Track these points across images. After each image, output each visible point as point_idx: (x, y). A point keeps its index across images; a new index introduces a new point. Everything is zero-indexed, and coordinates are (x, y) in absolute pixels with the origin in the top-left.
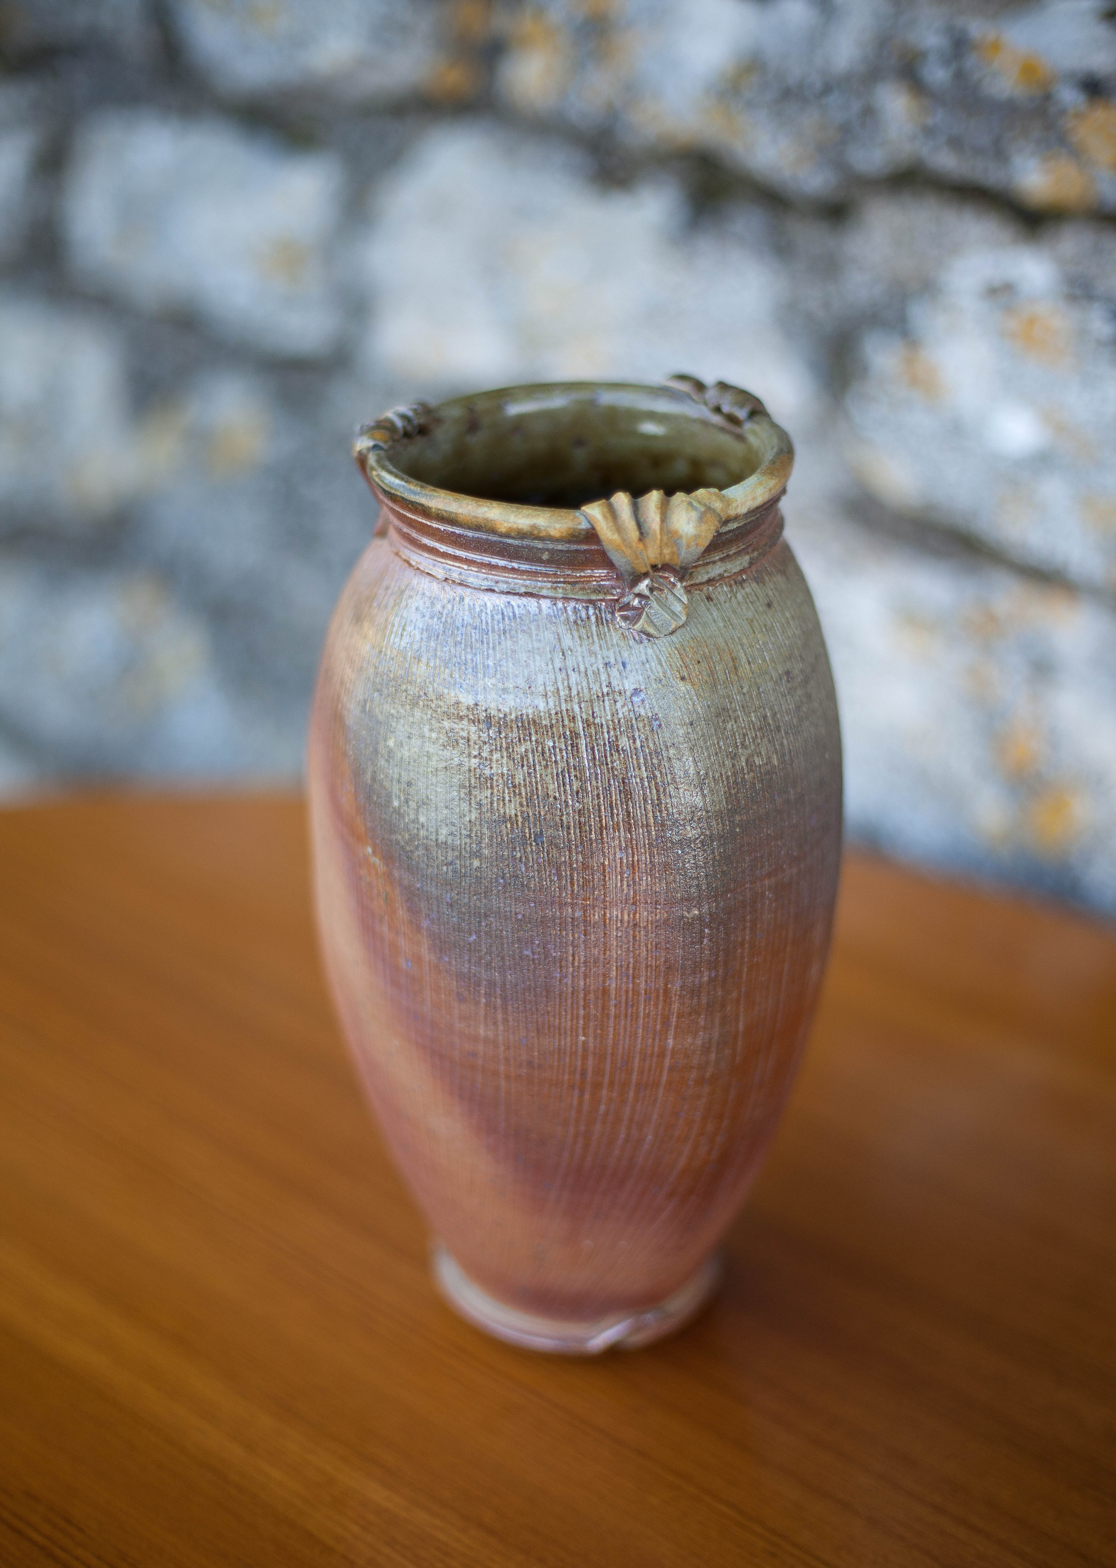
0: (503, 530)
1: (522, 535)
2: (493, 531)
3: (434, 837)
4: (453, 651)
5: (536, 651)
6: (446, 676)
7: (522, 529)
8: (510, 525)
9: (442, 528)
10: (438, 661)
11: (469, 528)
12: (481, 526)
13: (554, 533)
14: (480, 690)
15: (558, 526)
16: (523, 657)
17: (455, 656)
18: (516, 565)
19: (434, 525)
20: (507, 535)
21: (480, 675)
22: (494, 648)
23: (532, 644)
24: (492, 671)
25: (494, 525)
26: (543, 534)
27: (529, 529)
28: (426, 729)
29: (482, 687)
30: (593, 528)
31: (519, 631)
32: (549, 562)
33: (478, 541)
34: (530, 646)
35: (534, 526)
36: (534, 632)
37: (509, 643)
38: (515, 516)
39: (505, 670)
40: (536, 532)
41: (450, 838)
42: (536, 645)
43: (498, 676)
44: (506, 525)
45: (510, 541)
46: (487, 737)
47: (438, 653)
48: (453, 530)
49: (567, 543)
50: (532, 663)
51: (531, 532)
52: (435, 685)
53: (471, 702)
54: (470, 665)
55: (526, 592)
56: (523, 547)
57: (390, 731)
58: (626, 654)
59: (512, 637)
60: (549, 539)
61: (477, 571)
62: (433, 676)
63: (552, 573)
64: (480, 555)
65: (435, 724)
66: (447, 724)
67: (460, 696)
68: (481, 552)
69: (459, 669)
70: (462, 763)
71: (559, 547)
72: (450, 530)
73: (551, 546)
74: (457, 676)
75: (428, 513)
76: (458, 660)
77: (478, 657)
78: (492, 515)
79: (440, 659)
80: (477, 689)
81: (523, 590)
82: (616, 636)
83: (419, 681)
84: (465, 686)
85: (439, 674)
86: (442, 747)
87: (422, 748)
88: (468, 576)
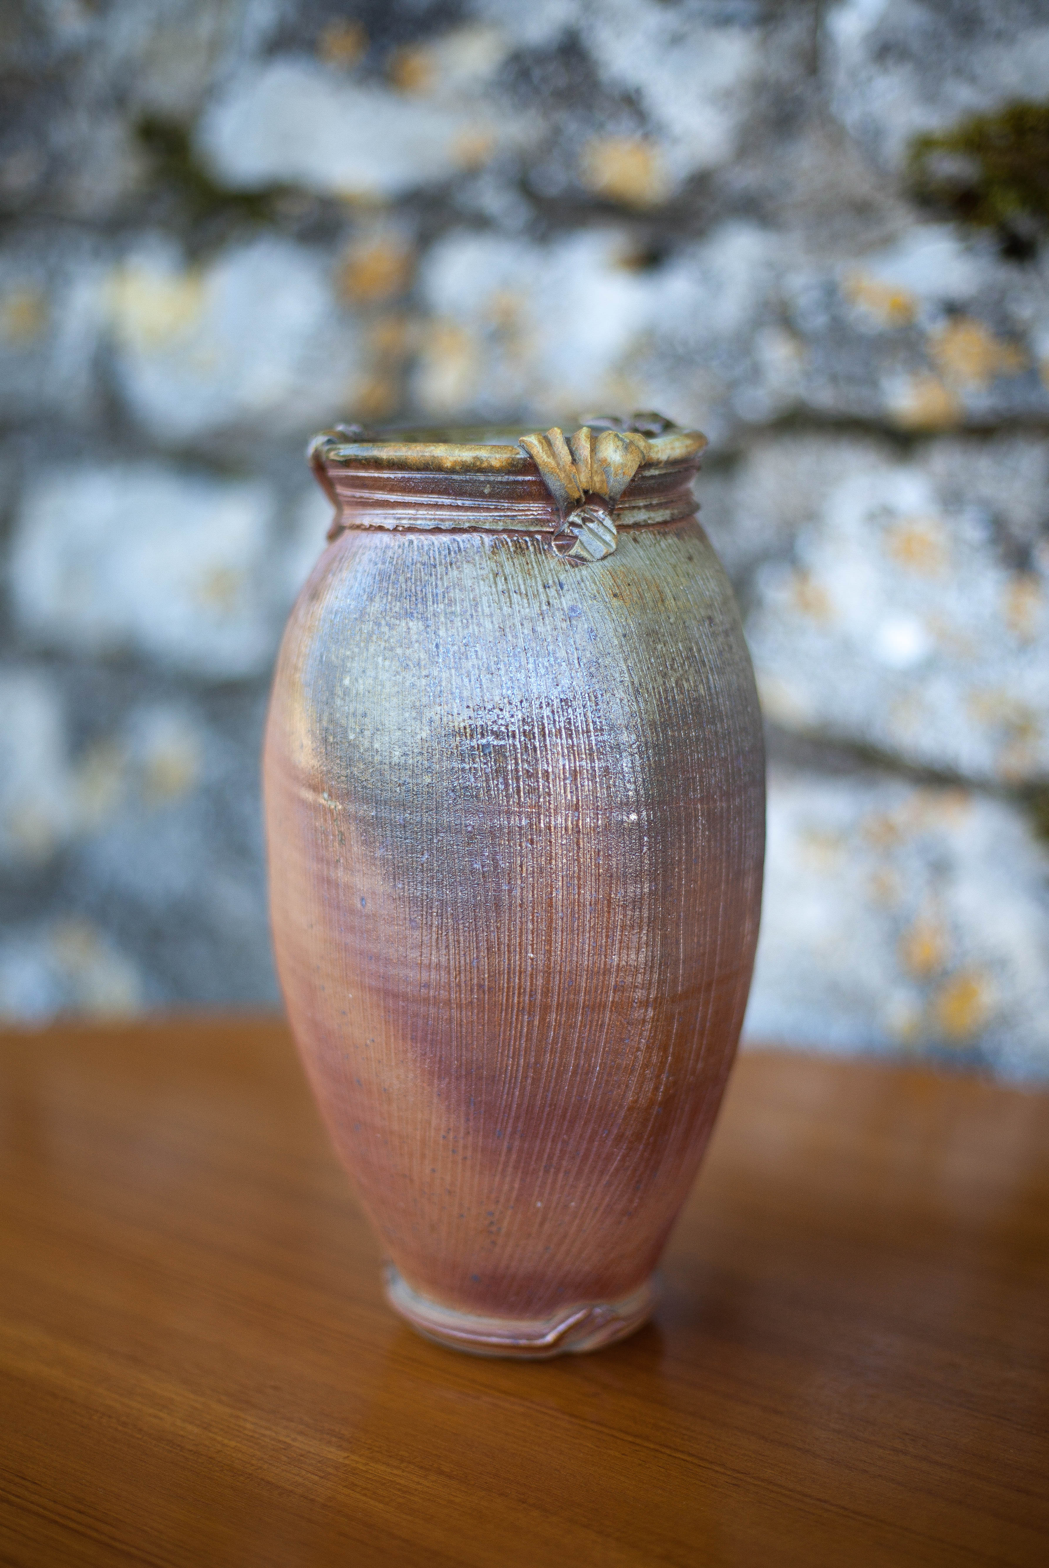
0: (448, 464)
1: (467, 468)
2: (440, 469)
3: (387, 761)
4: (404, 586)
5: (480, 578)
6: (397, 609)
7: (466, 461)
8: (455, 459)
9: (392, 477)
10: (390, 597)
11: (418, 469)
12: (429, 466)
13: (496, 463)
14: (429, 616)
15: (498, 456)
16: (469, 583)
17: (406, 591)
18: (460, 503)
19: (385, 475)
20: (452, 471)
21: (430, 603)
22: (441, 579)
23: (477, 572)
24: (440, 598)
25: (440, 461)
26: (485, 465)
27: (472, 460)
28: (380, 659)
29: (431, 614)
30: (531, 457)
31: (464, 562)
32: (491, 496)
33: (427, 481)
34: (475, 573)
35: (476, 458)
36: (478, 562)
37: (456, 572)
38: (460, 450)
39: (452, 595)
40: (478, 463)
41: (404, 758)
42: (480, 572)
43: (446, 601)
44: (451, 459)
45: (455, 477)
46: (436, 657)
47: (390, 591)
48: (403, 475)
49: (506, 474)
50: (476, 588)
51: (474, 464)
52: (388, 618)
53: (422, 627)
54: (420, 596)
55: (470, 527)
56: (467, 481)
57: (345, 671)
58: (562, 577)
59: (458, 568)
60: (491, 470)
61: (425, 512)
62: (385, 611)
63: (493, 507)
64: (427, 497)
65: (388, 654)
66: (399, 651)
67: (411, 624)
68: (428, 493)
69: (410, 601)
70: (413, 685)
71: (499, 479)
72: (400, 476)
73: (492, 478)
74: (408, 607)
75: (380, 464)
76: (409, 593)
77: (427, 588)
78: (438, 452)
79: (392, 595)
80: (427, 616)
81: (467, 525)
82: (553, 563)
83: (373, 618)
84: (415, 615)
85: (391, 609)
86: (395, 673)
87: (376, 678)
88: (416, 519)
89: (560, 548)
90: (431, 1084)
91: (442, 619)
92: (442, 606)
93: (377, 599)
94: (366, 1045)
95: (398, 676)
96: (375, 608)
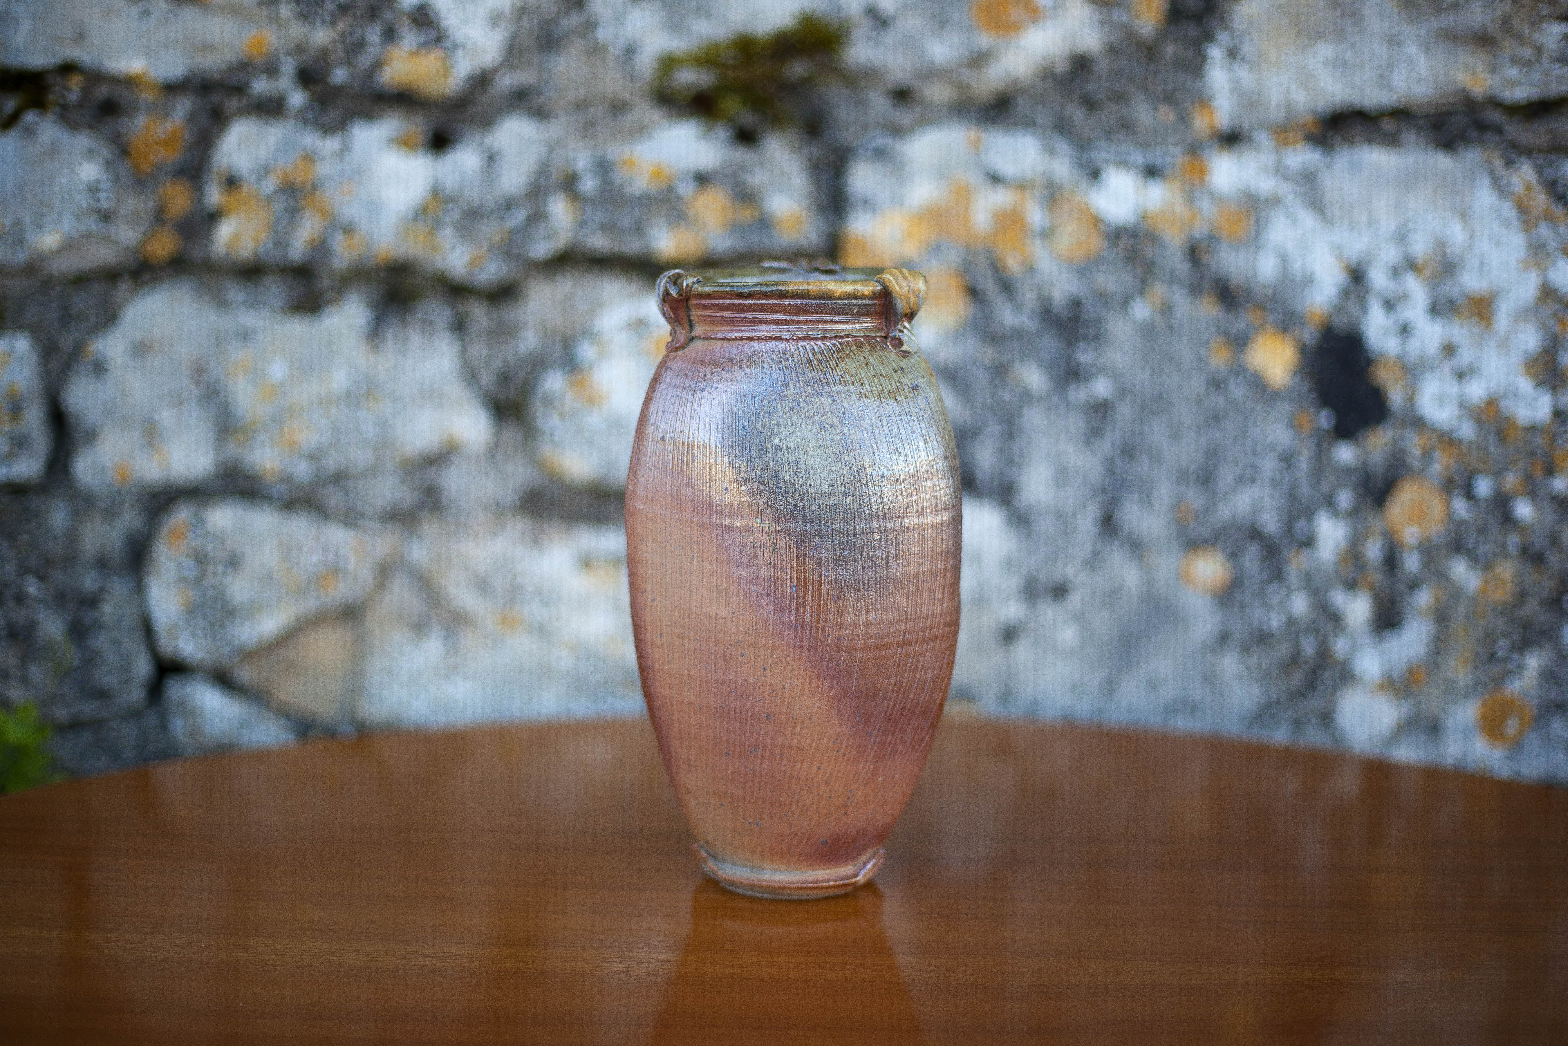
0: (837, 294)
1: (849, 296)
2: (831, 297)
3: (819, 491)
4: (810, 376)
5: (858, 367)
6: (810, 391)
7: (848, 292)
8: (842, 290)
9: (792, 303)
10: (801, 383)
11: (815, 298)
12: (824, 294)
13: (866, 293)
15: (867, 288)
16: (854, 371)
17: (813, 378)
18: (837, 319)
19: (786, 303)
20: (839, 298)
21: (832, 385)
22: (835, 369)
23: (855, 364)
25: (832, 292)
26: (860, 294)
27: (852, 291)
28: (803, 425)
29: (835, 392)
30: (888, 288)
31: (845, 358)
32: (859, 314)
33: (819, 306)
35: (856, 289)
36: (854, 357)
37: (843, 365)
38: (846, 285)
39: (845, 379)
40: (856, 293)
41: (831, 488)
42: (857, 364)
43: (843, 384)
44: (840, 290)
45: (839, 302)
46: (844, 420)
47: (800, 379)
48: (801, 302)
49: (869, 299)
50: (859, 374)
51: (854, 294)
52: (804, 397)
53: (831, 402)
54: (824, 381)
55: (844, 335)
56: (846, 305)
57: (772, 434)
58: (901, 364)
59: (843, 361)
60: (863, 297)
61: (812, 327)
62: (801, 392)
63: (857, 321)
64: (816, 316)
65: (808, 421)
66: (817, 418)
67: (823, 400)
68: (818, 314)
69: (818, 385)
70: (832, 440)
71: (864, 303)
72: (799, 302)
73: (860, 302)
74: (817, 389)
75: (784, 295)
76: (816, 380)
77: (827, 376)
78: (831, 286)
79: (803, 381)
80: (832, 393)
81: (843, 334)
82: (892, 356)
83: (791, 398)
84: (824, 394)
85: (804, 390)
86: (816, 433)
87: (802, 437)
88: (808, 331)
89: (894, 346)
90: (832, 707)
91: (843, 395)
92: (840, 387)
93: (791, 384)
94: (784, 688)
95: (819, 435)
96: (791, 390)
